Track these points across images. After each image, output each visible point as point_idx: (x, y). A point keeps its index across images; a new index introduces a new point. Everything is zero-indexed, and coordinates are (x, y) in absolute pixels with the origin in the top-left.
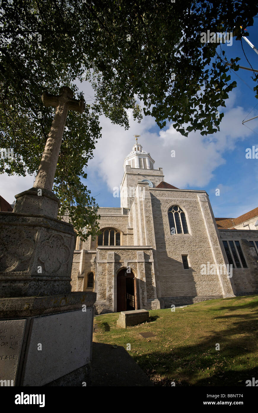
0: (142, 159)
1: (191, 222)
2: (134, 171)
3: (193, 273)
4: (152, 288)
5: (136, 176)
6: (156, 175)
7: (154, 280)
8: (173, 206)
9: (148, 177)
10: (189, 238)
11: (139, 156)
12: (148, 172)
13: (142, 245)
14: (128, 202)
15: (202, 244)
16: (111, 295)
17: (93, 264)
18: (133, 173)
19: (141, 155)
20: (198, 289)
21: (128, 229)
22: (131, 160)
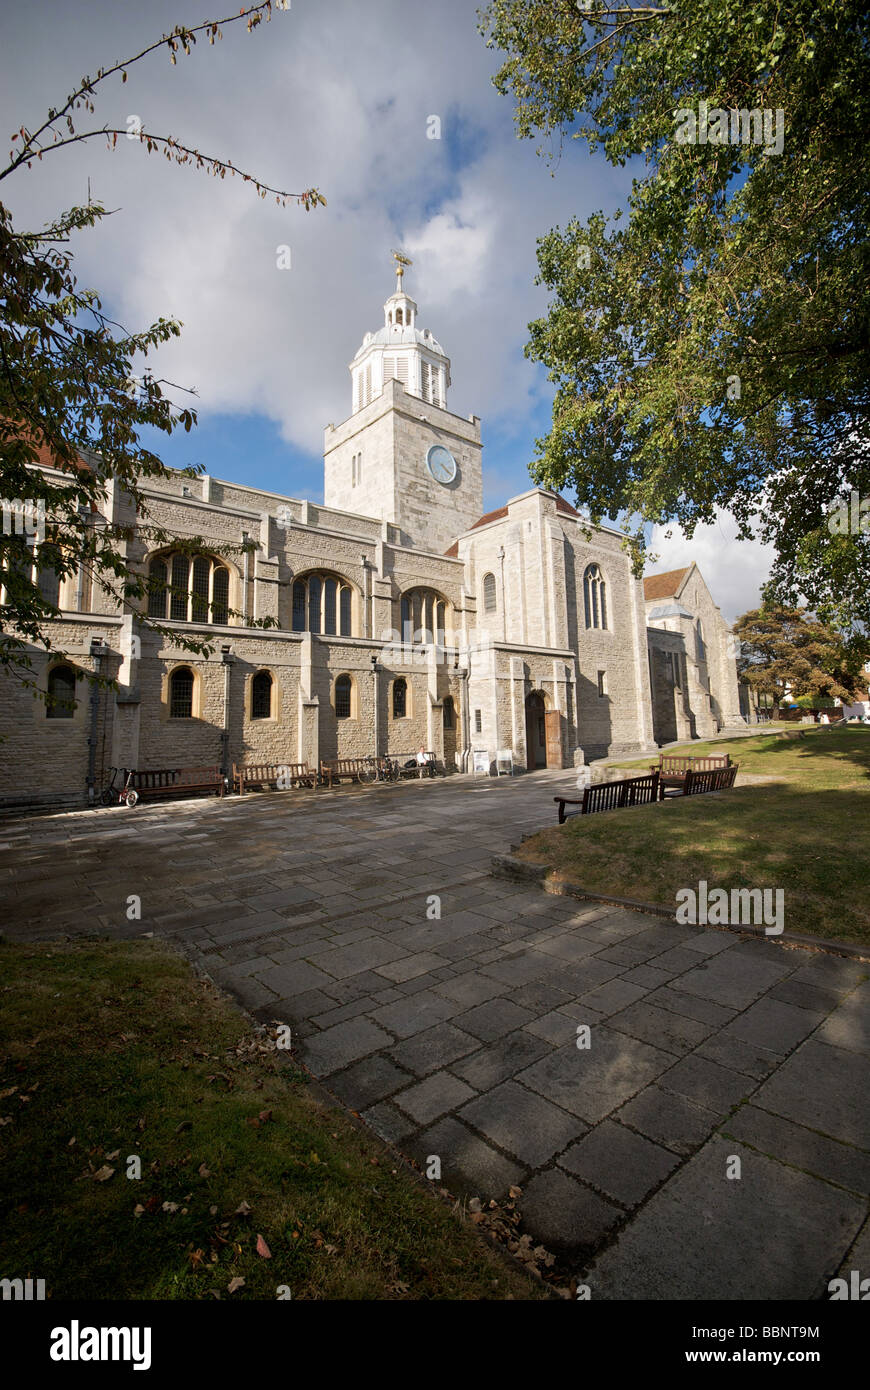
0: (430, 366)
1: (615, 607)
2: (412, 405)
3: (611, 705)
4: (572, 730)
5: (417, 425)
6: (465, 436)
7: (575, 717)
8: (589, 566)
9: (445, 437)
10: (609, 638)
11: (423, 353)
12: (447, 420)
13: (554, 646)
14: (396, 507)
15: (624, 653)
16: (522, 740)
17: (452, 678)
18: (410, 413)
19: (431, 354)
20: (614, 733)
21: (467, 597)
22: (396, 358)
